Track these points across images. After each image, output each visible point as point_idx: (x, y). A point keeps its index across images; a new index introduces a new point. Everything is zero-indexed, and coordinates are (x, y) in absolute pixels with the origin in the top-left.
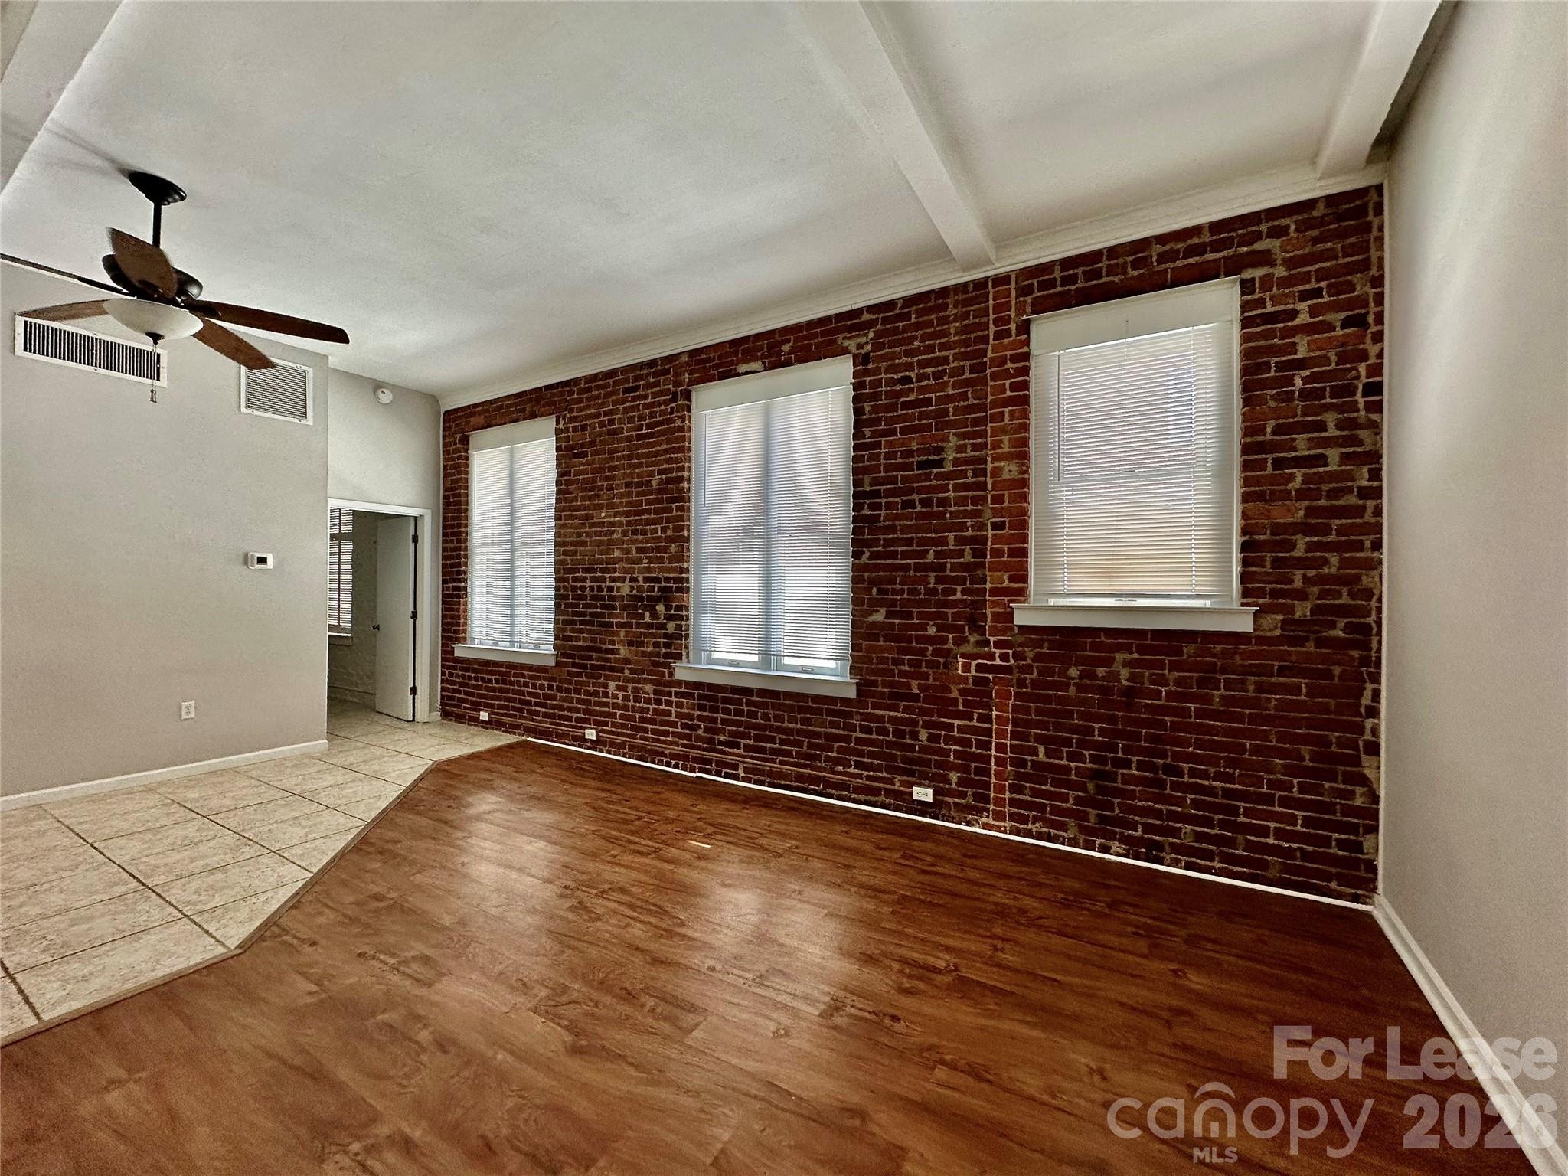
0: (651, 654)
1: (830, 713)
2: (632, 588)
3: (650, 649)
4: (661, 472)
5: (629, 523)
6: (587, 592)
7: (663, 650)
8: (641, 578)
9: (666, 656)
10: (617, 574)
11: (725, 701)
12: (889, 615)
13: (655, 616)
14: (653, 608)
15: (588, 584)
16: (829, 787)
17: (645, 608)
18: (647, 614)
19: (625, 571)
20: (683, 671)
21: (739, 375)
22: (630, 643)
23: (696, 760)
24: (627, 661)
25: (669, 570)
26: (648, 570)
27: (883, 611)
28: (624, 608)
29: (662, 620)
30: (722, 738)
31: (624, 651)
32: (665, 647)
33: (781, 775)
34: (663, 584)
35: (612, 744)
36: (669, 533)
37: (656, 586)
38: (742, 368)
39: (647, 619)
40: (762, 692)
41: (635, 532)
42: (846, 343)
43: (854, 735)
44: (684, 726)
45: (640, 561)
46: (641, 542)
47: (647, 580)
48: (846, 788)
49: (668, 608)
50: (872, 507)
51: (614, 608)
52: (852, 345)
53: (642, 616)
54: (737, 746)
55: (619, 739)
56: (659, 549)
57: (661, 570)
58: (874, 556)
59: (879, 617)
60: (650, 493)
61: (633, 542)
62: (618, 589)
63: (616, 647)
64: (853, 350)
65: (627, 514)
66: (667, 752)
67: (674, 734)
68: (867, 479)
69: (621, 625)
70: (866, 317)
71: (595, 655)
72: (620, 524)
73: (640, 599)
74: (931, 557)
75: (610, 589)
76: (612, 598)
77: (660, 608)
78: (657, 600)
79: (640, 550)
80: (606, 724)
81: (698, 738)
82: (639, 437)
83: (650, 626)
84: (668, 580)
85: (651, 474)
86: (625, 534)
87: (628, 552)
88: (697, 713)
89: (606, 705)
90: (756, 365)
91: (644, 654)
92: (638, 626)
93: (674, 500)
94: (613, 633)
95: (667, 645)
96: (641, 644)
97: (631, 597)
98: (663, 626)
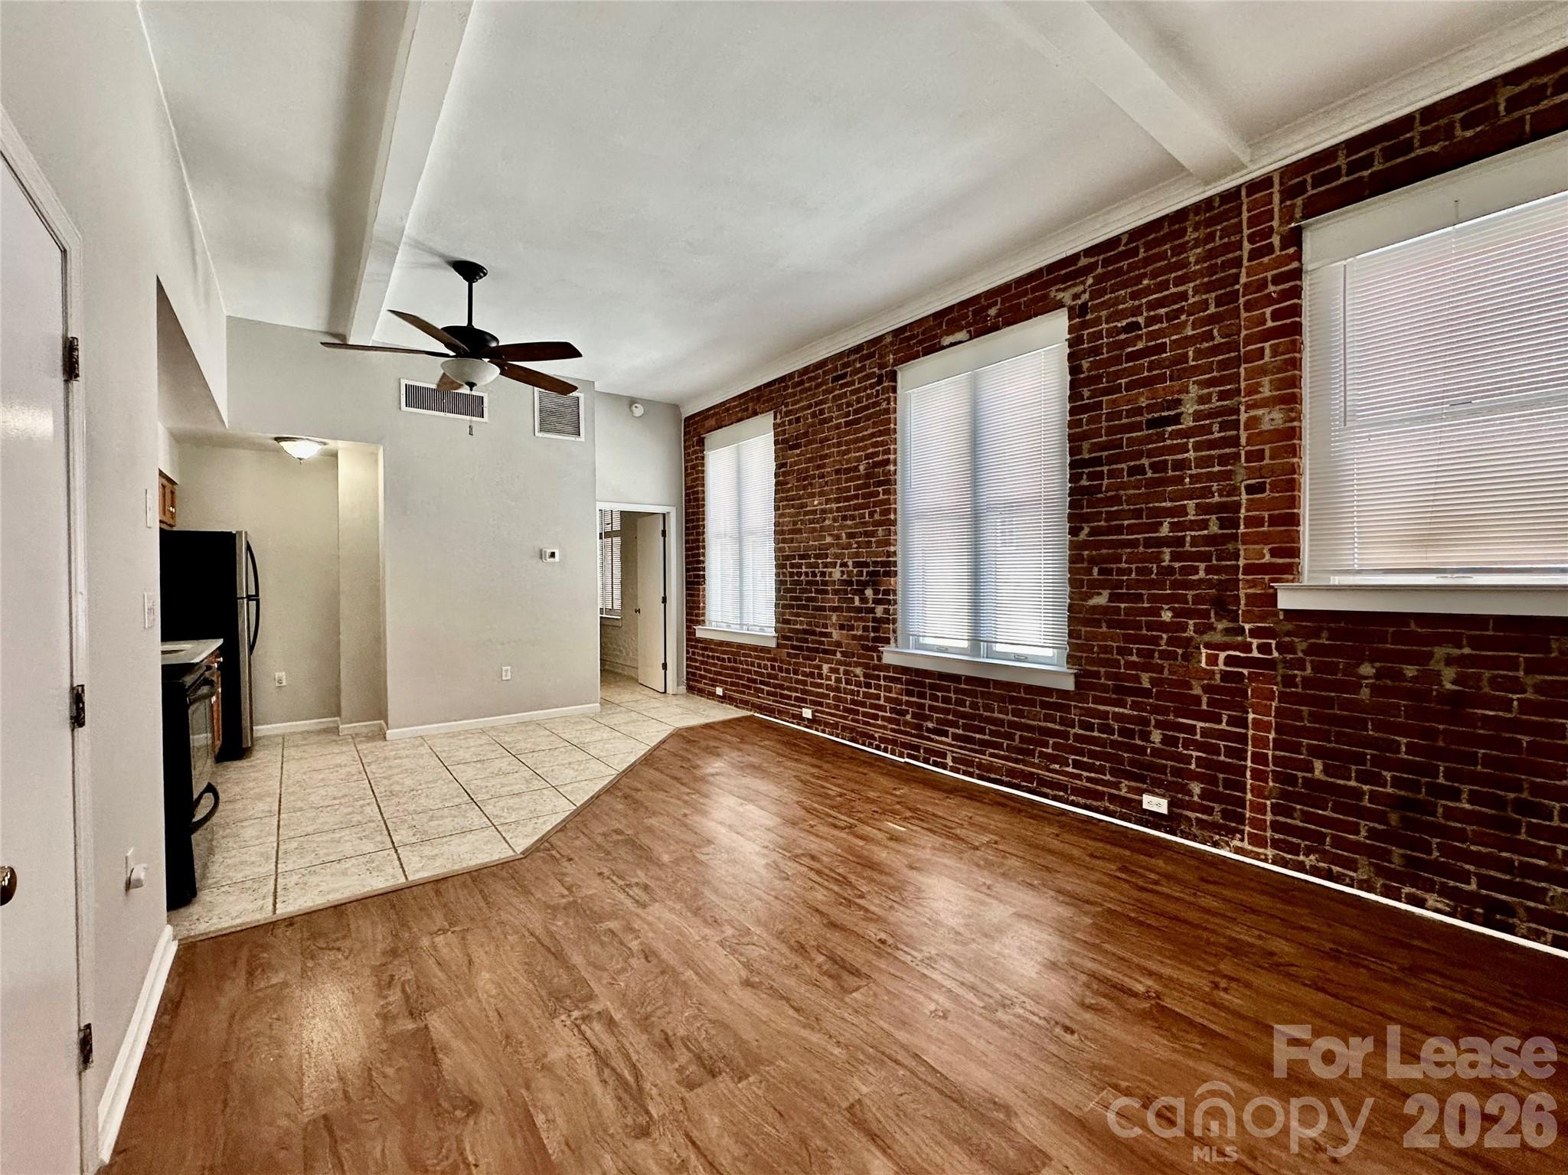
0: (861, 638)
1: (1044, 705)
2: (843, 572)
3: (860, 633)
4: (867, 457)
5: (839, 509)
6: (803, 578)
7: (872, 634)
8: (850, 563)
9: (876, 640)
10: (829, 560)
11: (932, 687)
12: (1113, 598)
13: (864, 600)
14: (861, 592)
15: (804, 570)
16: (1042, 786)
17: (855, 592)
18: (857, 598)
19: (837, 556)
20: (890, 655)
21: (944, 348)
22: (842, 627)
23: (905, 745)
24: (839, 644)
25: (877, 555)
26: (857, 555)
27: (1106, 593)
28: (836, 592)
29: (871, 605)
30: (930, 725)
31: (836, 635)
32: (874, 631)
33: (990, 768)
34: (871, 569)
35: (827, 724)
36: (877, 517)
37: (865, 570)
38: (947, 341)
39: (857, 603)
40: (970, 680)
41: (844, 518)
42: (1060, 295)
43: (1073, 731)
44: (893, 710)
45: (849, 546)
46: (850, 527)
47: (857, 565)
49: (876, 592)
50: (1092, 476)
51: (826, 592)
52: (1066, 297)
53: (852, 600)
54: (945, 734)
55: (832, 720)
56: (867, 534)
57: (869, 554)
58: (1094, 532)
59: (1101, 600)
60: (859, 478)
61: (842, 527)
62: (830, 573)
63: (829, 630)
64: (1068, 301)
65: (838, 500)
66: (877, 735)
67: (884, 718)
68: (1086, 445)
69: (834, 609)
70: (1083, 262)
71: (811, 638)
72: (831, 511)
73: (850, 583)
74: (1165, 531)
75: (823, 574)
76: (825, 583)
77: (869, 592)
78: (865, 584)
79: (851, 536)
80: (821, 704)
81: (906, 723)
82: (847, 424)
83: (859, 610)
84: (876, 563)
85: (859, 460)
86: (835, 520)
87: (838, 537)
88: (905, 698)
89: (820, 686)
90: (961, 335)
91: (854, 637)
92: (849, 609)
93: (880, 484)
94: (826, 617)
95: (876, 629)
96: (851, 628)
97: (843, 582)
98: (872, 611)
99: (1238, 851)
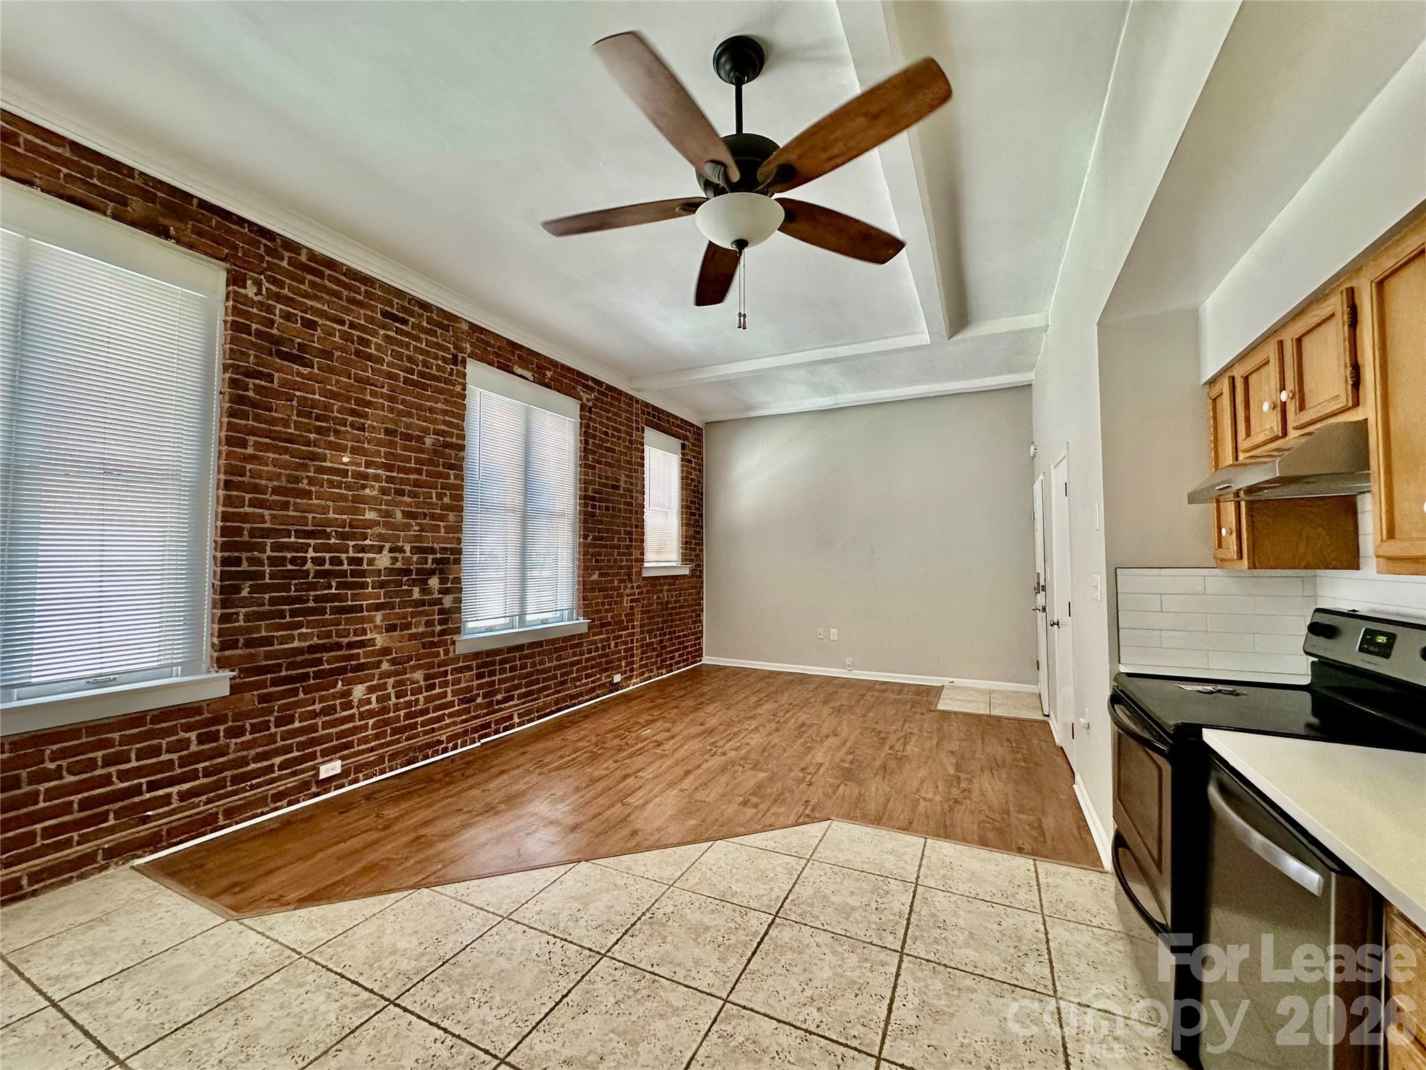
0: (423, 635)
1: (572, 647)
2: (395, 560)
3: (421, 629)
4: (437, 432)
5: (390, 480)
6: (309, 565)
7: (439, 628)
8: (407, 548)
9: (442, 633)
10: (367, 542)
11: (503, 662)
12: (601, 575)
13: (424, 591)
14: (425, 582)
15: (311, 554)
16: (574, 698)
17: (414, 583)
18: (416, 590)
19: (381, 537)
20: (464, 643)
21: (514, 373)
22: (391, 628)
23: (475, 730)
24: (385, 651)
25: (446, 540)
26: (418, 538)
27: (597, 572)
28: (382, 585)
29: (436, 596)
30: (499, 697)
31: (380, 640)
32: (440, 624)
33: (546, 706)
34: (439, 556)
35: (370, 765)
36: (446, 500)
37: (430, 557)
38: (519, 371)
39: (416, 594)
40: (531, 645)
41: (400, 493)
42: (582, 394)
43: (584, 657)
44: (462, 701)
45: (407, 527)
46: (409, 505)
47: (416, 550)
48: (581, 694)
49: (443, 581)
50: (594, 507)
51: (363, 586)
52: (585, 396)
53: (410, 592)
54: (511, 698)
55: (371, 757)
56: (433, 517)
57: (434, 540)
58: (594, 538)
59: (595, 577)
60: (422, 451)
61: (397, 504)
62: (371, 562)
63: (369, 636)
64: (585, 400)
65: (389, 468)
66: (444, 738)
67: (451, 715)
68: (590, 488)
69: (378, 607)
70: (590, 383)
71: (326, 656)
72: (377, 478)
73: (407, 572)
74: (616, 542)
75: (359, 561)
76: (363, 574)
77: (434, 582)
78: (432, 573)
79: (408, 515)
80: (349, 746)
81: (479, 706)
82: (406, 381)
83: (421, 603)
84: (444, 550)
85: (426, 431)
86: (384, 491)
87: (388, 514)
88: (476, 683)
89: (351, 718)
90: (528, 374)
91: (413, 637)
92: (403, 605)
93: (451, 467)
94: (363, 620)
95: (441, 622)
96: (408, 626)
97: (390, 571)
98: (439, 602)
99: (634, 684)
